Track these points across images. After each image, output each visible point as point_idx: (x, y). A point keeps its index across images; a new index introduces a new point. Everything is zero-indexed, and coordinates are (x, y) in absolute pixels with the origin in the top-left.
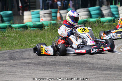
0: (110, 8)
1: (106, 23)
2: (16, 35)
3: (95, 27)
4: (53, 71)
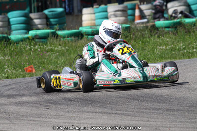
2: (63, 48)
3: (194, 32)
4: (110, 113)
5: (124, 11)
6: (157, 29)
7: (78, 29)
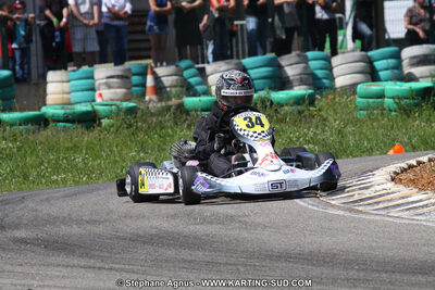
0: (306, 60)
1: (286, 108)
2: (10, 145)
4: (99, 268)
5: (124, 77)
6: (187, 112)
7: (39, 110)
